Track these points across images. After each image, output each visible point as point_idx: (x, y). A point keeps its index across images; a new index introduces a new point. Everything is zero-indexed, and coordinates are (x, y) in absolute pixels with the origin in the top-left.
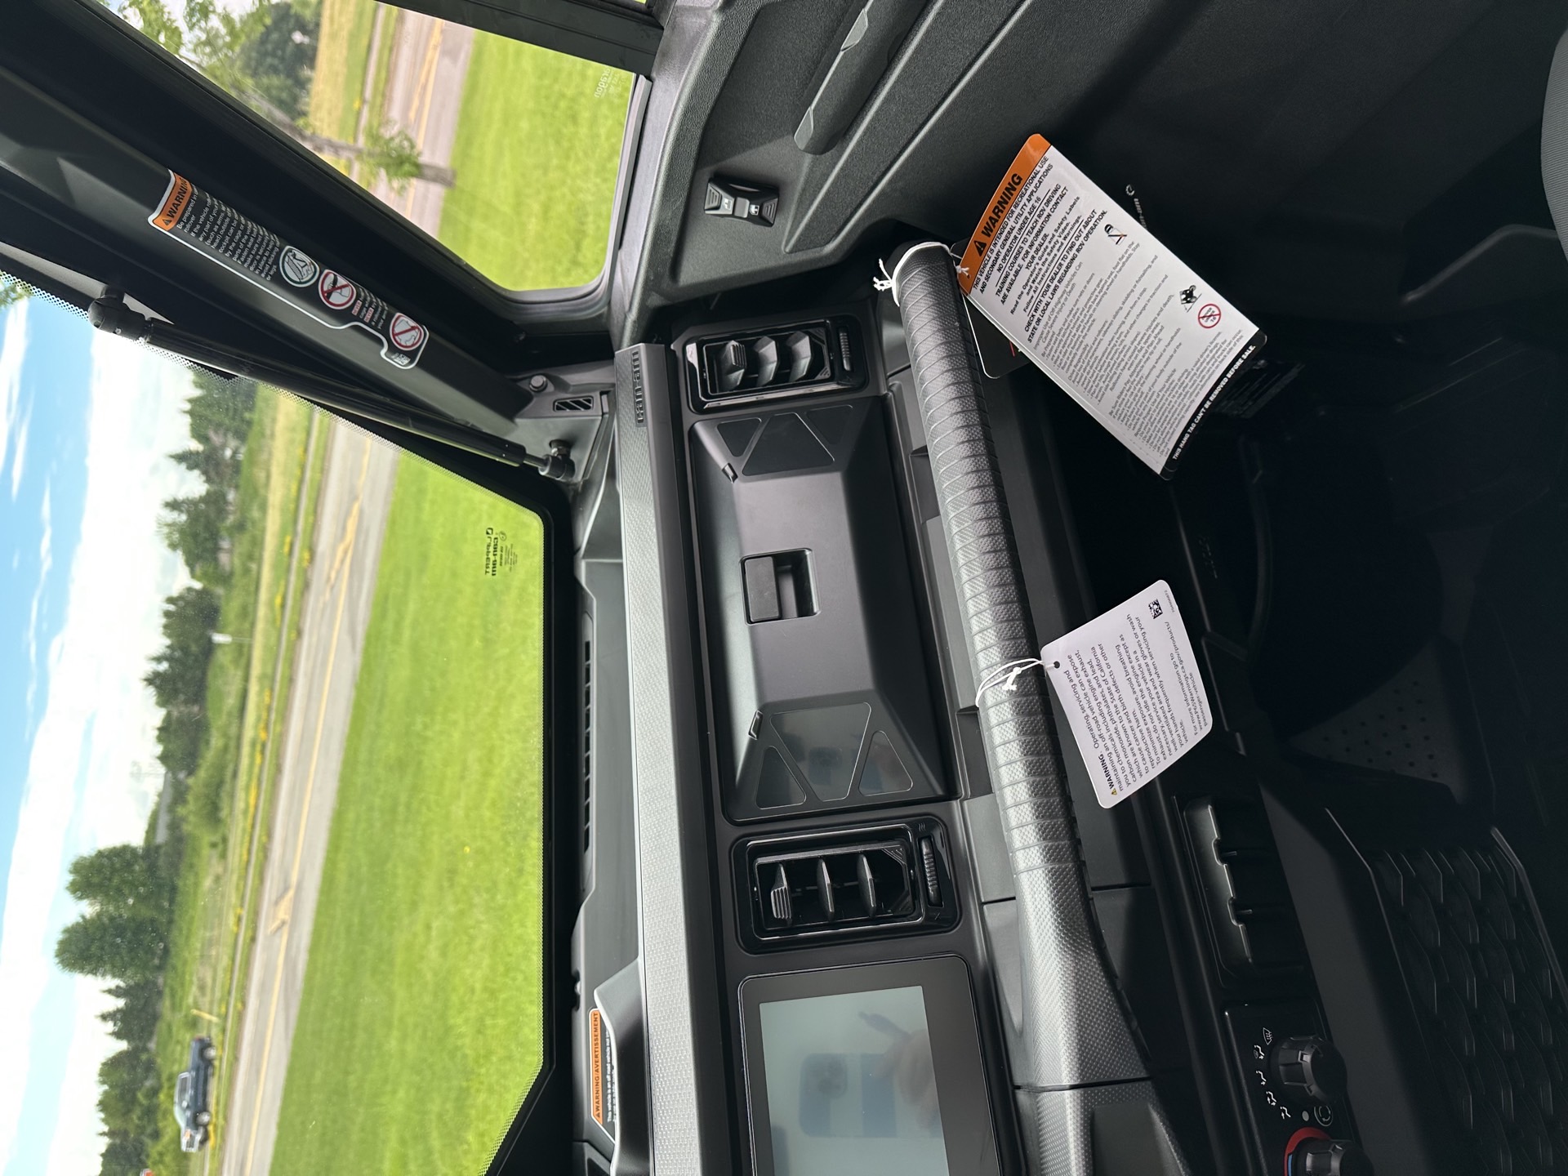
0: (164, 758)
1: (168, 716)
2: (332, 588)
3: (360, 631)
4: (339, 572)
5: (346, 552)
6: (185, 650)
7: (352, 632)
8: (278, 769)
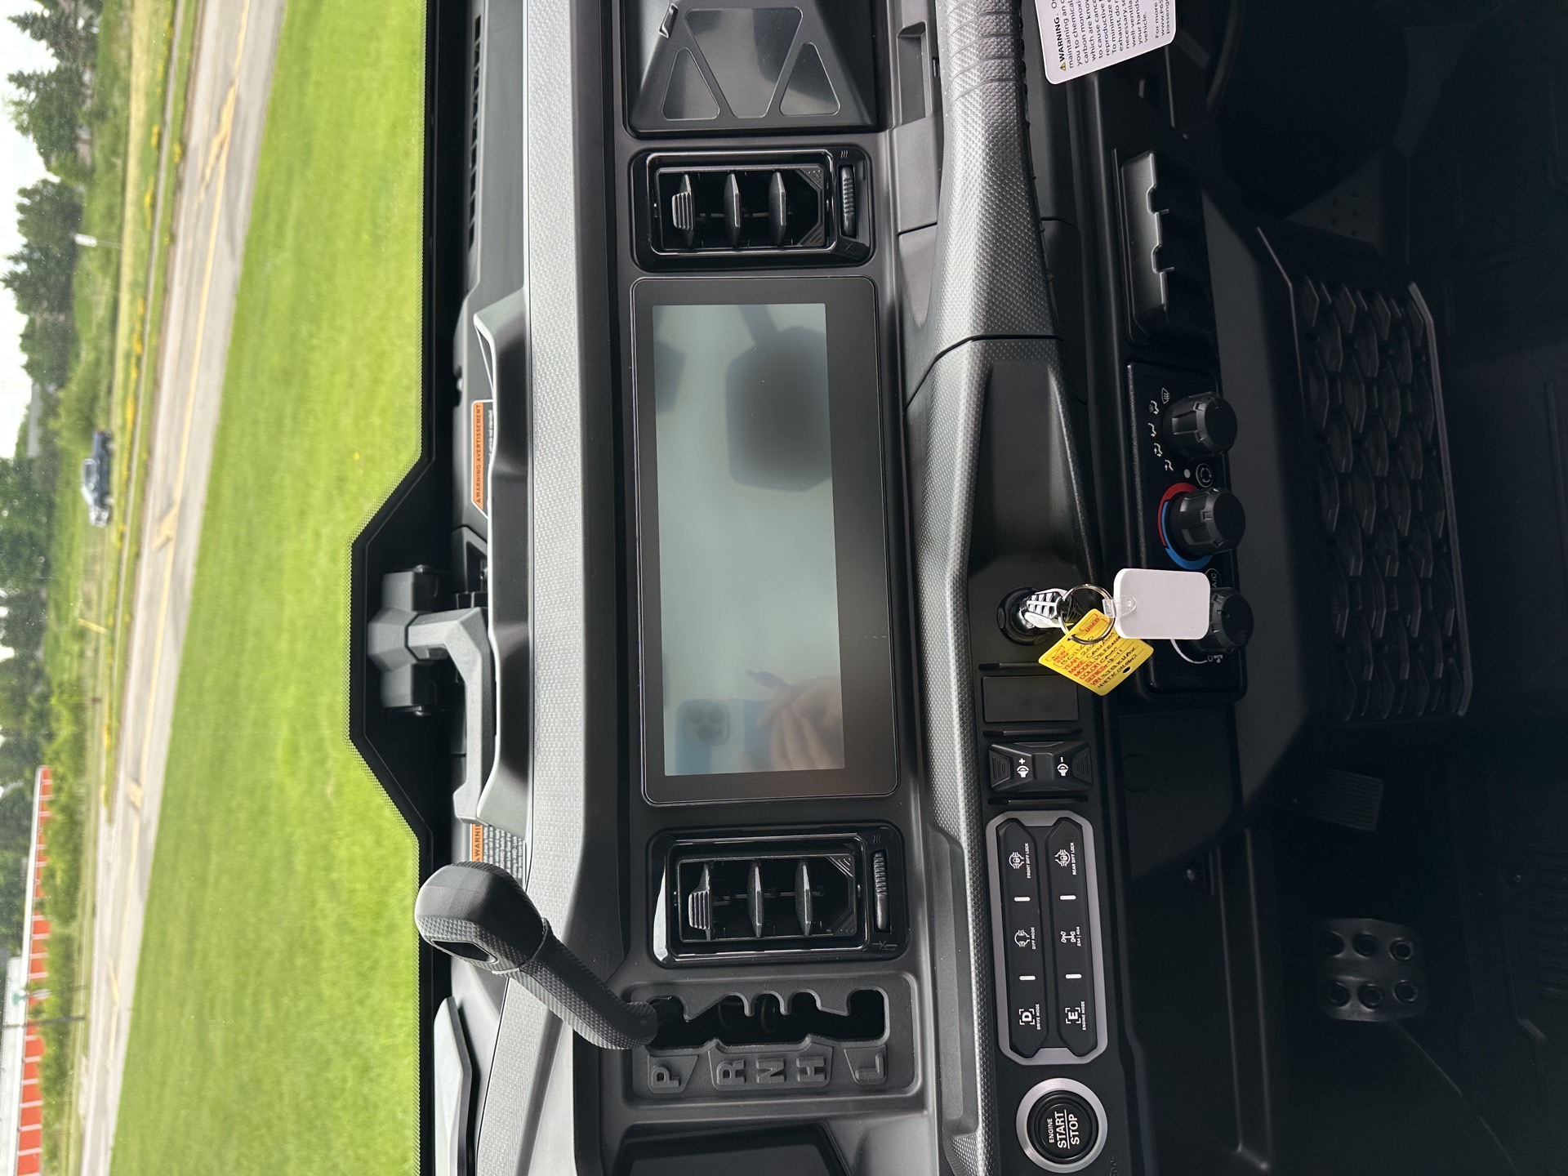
0: (30, 368)
1: (32, 322)
2: (208, 187)
3: (240, 235)
4: (214, 169)
5: (221, 146)
6: (45, 252)
7: (231, 236)
8: (156, 384)
